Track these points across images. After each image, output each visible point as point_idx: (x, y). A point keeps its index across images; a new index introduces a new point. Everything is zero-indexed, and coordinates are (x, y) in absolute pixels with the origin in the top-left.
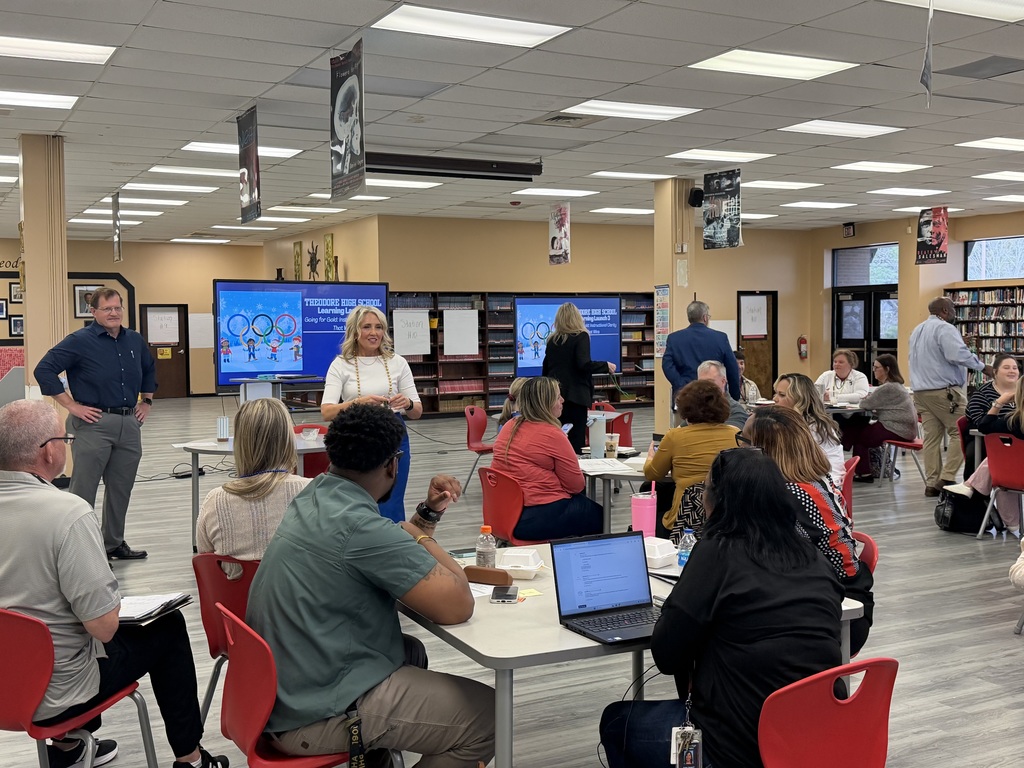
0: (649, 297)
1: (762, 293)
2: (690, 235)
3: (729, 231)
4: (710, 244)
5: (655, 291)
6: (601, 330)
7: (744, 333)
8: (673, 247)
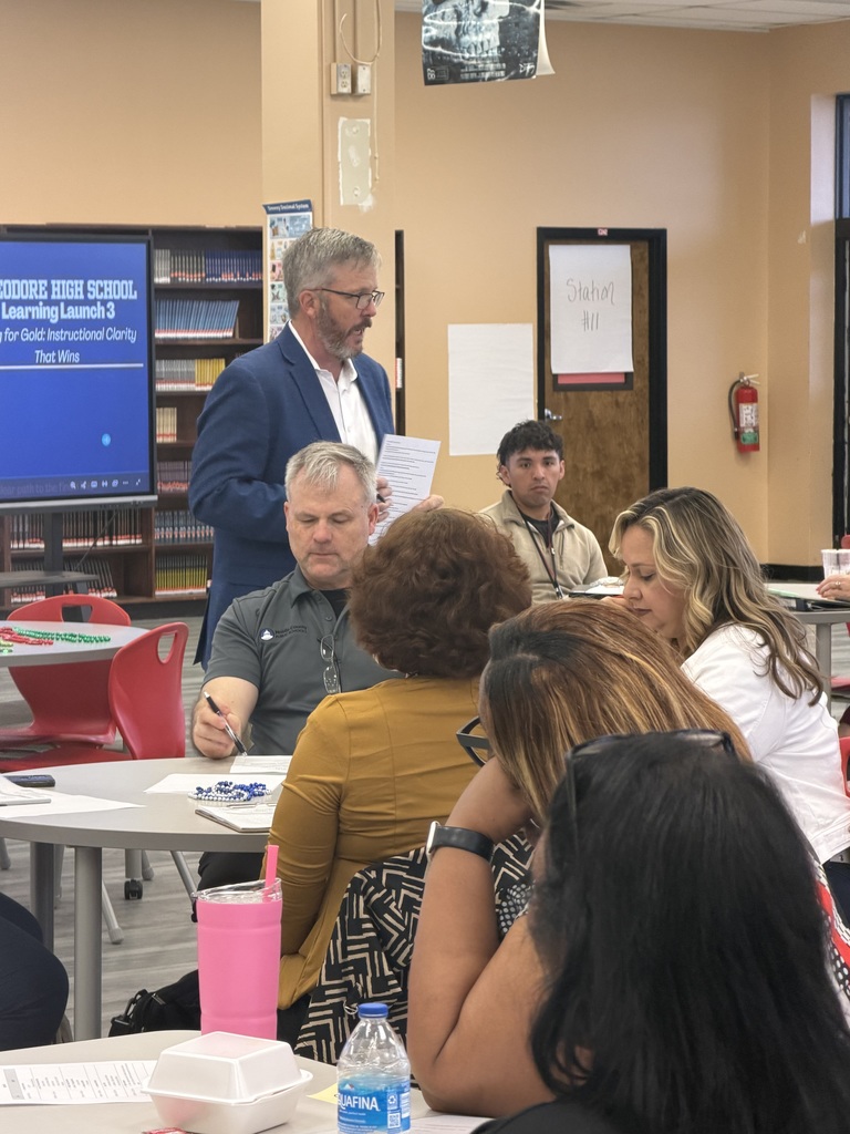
0: (247, 243)
1: (616, 236)
2: (380, 36)
3: (504, 27)
4: (444, 68)
5: (264, 221)
6: (88, 351)
7: (559, 365)
8: (325, 75)
